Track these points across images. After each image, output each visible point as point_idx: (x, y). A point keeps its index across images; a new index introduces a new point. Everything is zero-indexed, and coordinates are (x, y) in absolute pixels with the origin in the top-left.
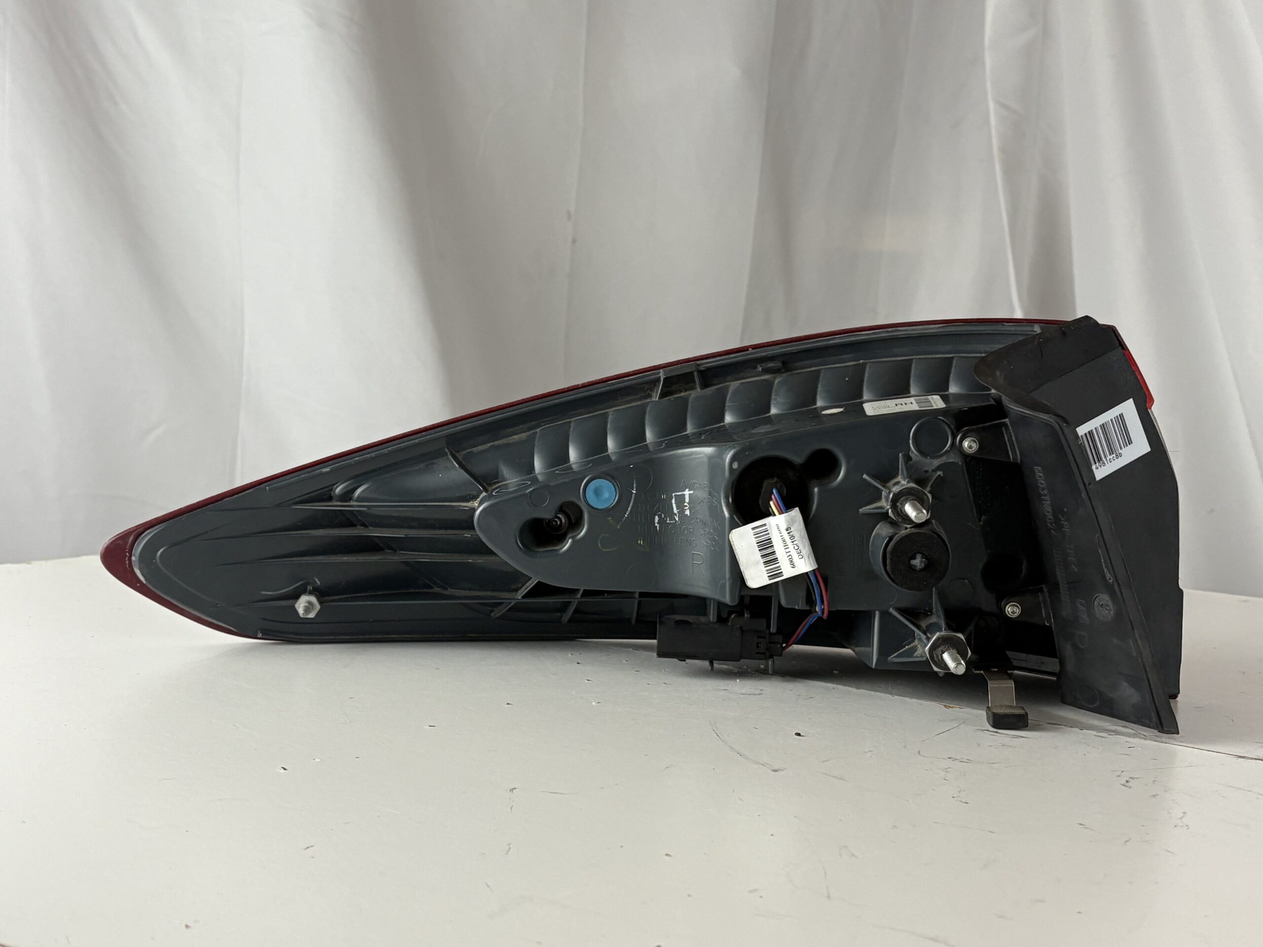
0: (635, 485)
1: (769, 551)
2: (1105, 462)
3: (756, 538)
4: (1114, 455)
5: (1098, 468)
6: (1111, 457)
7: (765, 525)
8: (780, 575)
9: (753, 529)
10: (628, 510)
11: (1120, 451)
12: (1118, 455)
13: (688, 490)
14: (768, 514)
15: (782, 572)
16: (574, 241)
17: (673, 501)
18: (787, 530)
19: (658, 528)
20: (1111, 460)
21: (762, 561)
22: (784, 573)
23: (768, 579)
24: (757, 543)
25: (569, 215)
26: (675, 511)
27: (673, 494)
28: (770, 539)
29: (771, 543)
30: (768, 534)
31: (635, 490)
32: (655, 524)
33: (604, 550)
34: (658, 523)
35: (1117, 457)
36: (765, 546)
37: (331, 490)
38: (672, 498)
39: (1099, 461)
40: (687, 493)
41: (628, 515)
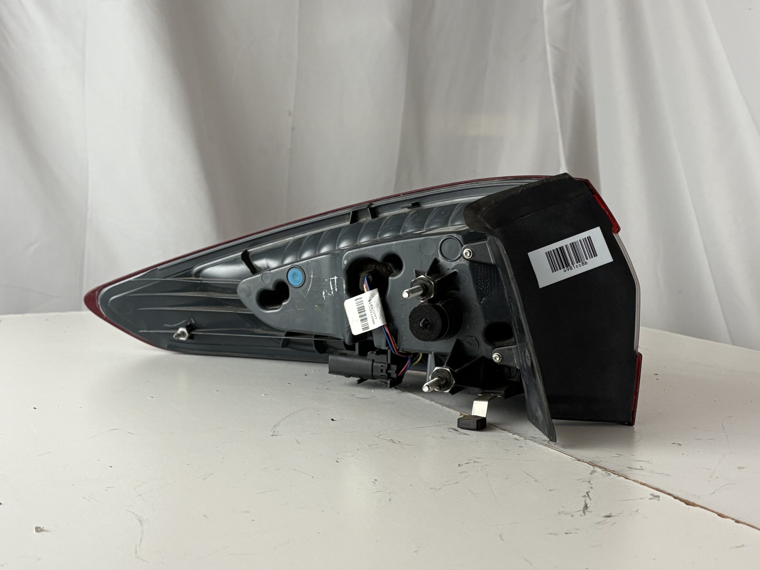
0: (312, 273)
1: (363, 313)
2: (573, 267)
3: (357, 305)
4: (581, 263)
5: (566, 271)
6: (578, 264)
7: (361, 298)
8: (368, 328)
9: (356, 300)
10: (309, 287)
11: (586, 261)
12: (584, 263)
13: (335, 276)
14: (363, 292)
15: (369, 327)
16: (293, 129)
17: (331, 283)
18: (369, 301)
19: (324, 298)
20: (577, 266)
21: (359, 319)
22: (370, 327)
23: (362, 330)
24: (358, 308)
25: (290, 114)
26: (332, 289)
27: (331, 279)
28: (364, 306)
29: (364, 309)
30: (363, 303)
31: (312, 275)
32: (323, 296)
33: (299, 309)
34: (324, 295)
35: (583, 264)
36: (361, 310)
37: (191, 271)
38: (330, 281)
39: (567, 267)
40: (335, 278)
41: (310, 290)
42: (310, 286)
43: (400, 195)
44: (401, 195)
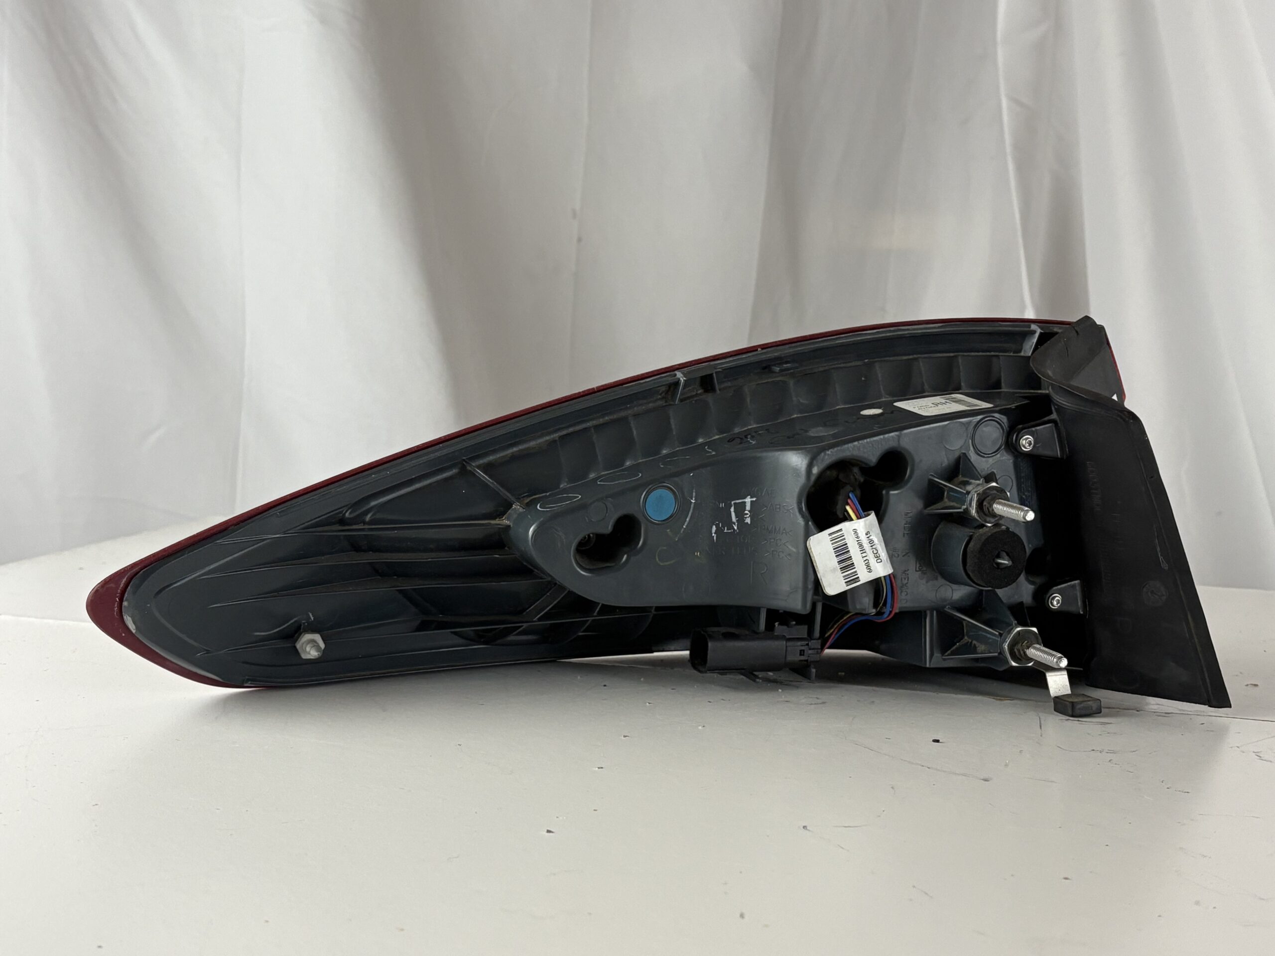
0: (694, 494)
1: (846, 556)
3: (832, 544)
7: (841, 530)
8: (857, 580)
9: (830, 534)
10: (686, 520)
13: (749, 497)
14: (847, 518)
15: (858, 577)
16: (579, 239)
17: (732, 509)
18: (867, 534)
19: (715, 538)
21: (838, 567)
22: (860, 578)
23: (845, 585)
24: (834, 549)
26: (734, 519)
27: (733, 503)
28: (846, 544)
29: (847, 548)
30: (844, 539)
31: (694, 499)
32: (712, 534)
33: (662, 564)
34: (715, 533)
36: (842, 551)
37: (342, 512)
38: (731, 506)
40: (748, 500)
41: (686, 526)
42: (688, 520)
43: (757, 350)
44: (759, 349)
